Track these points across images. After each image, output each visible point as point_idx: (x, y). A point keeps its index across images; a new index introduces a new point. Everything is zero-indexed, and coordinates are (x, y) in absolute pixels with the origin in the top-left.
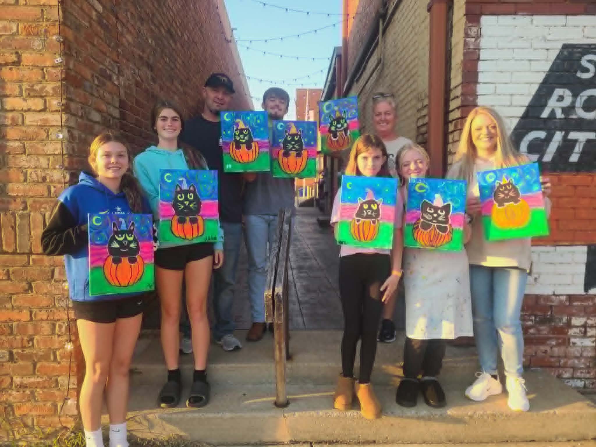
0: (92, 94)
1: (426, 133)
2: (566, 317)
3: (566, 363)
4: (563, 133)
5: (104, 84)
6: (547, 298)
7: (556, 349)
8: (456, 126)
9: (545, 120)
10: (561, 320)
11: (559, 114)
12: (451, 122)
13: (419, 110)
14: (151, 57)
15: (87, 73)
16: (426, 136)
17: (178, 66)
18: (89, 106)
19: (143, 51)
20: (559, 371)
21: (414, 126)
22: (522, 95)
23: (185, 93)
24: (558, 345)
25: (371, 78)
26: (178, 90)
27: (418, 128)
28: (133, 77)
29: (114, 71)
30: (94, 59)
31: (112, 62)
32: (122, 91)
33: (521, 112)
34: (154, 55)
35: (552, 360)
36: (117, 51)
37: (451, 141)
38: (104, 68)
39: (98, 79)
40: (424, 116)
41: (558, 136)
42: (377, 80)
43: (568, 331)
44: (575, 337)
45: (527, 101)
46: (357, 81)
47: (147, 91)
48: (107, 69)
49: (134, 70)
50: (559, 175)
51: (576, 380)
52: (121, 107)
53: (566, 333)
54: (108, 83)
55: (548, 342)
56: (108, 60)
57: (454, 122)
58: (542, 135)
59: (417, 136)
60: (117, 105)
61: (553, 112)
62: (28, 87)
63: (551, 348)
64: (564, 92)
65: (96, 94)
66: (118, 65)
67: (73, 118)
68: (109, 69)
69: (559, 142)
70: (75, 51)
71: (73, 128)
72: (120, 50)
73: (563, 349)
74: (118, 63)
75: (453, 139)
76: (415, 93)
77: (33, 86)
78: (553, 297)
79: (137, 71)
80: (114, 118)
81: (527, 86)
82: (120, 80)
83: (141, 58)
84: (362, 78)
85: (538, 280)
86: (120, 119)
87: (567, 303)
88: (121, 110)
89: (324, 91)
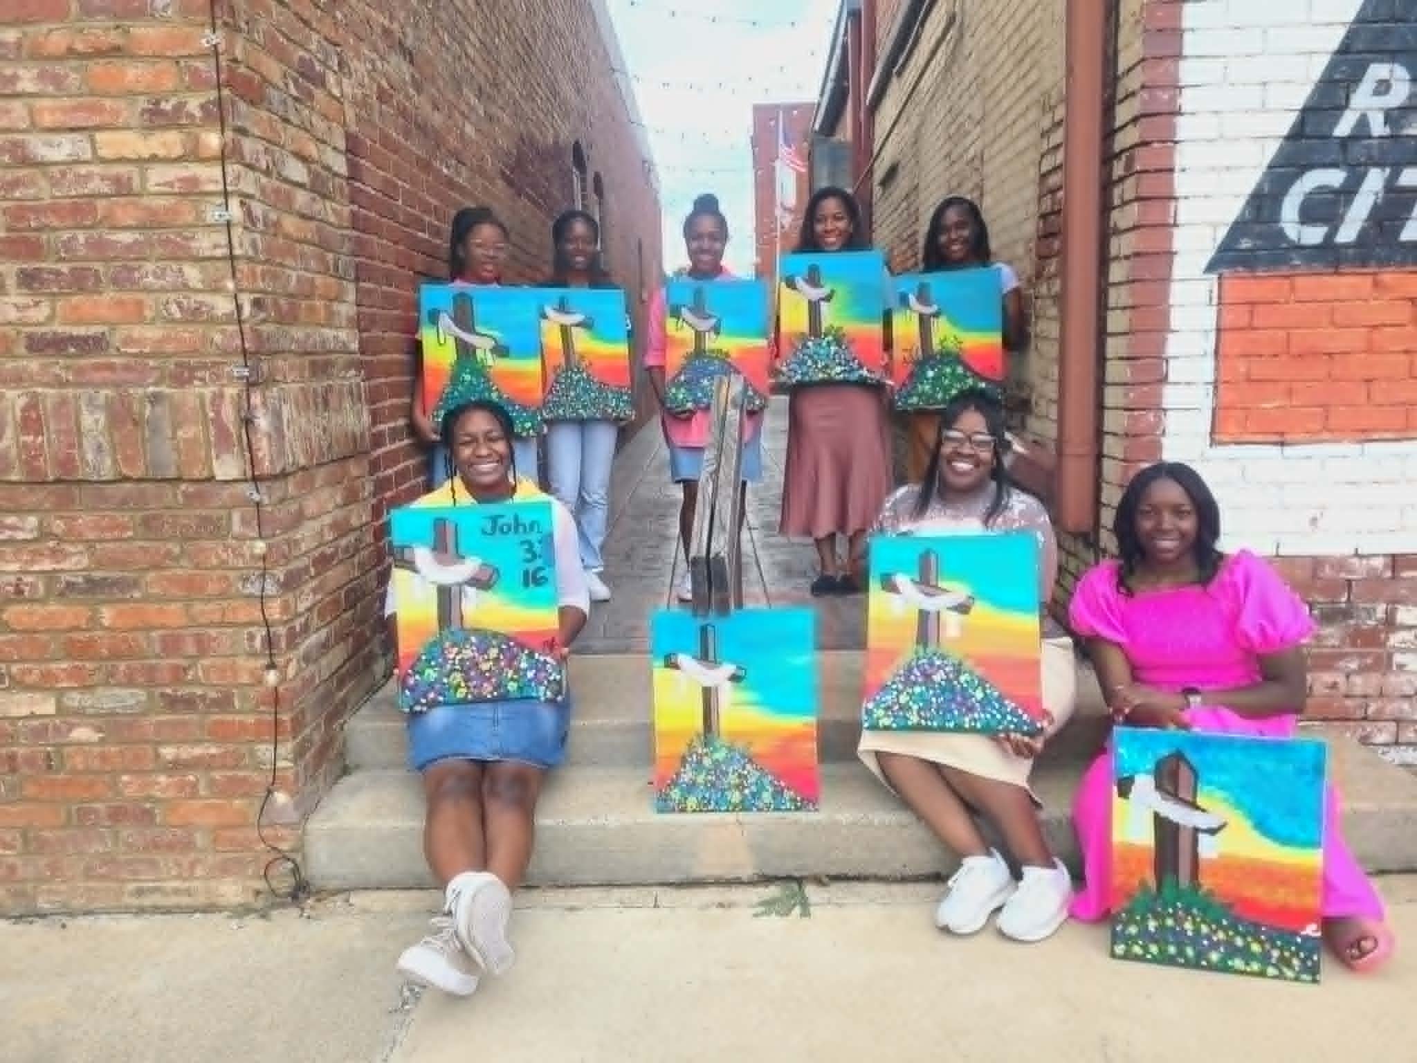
0: (286, 120)
1: (1059, 188)
2: (1384, 606)
3: (1380, 711)
4: (1388, 170)
5: (311, 96)
6: (1340, 564)
7: (1358, 680)
8: (1129, 166)
9: (1344, 142)
10: (1370, 613)
11: (1378, 127)
12: (1118, 156)
13: (1045, 134)
14: (409, 30)
15: (273, 70)
16: (1061, 194)
17: (471, 51)
18: (283, 147)
19: (392, 18)
20: (1364, 729)
21: (1033, 173)
22: (1287, 82)
23: (490, 118)
24: (1363, 670)
25: (933, 63)
26: (472, 109)
27: (1044, 176)
28: (372, 79)
29: (330, 63)
30: (285, 35)
31: (325, 43)
32: (350, 114)
33: (1285, 123)
34: (416, 25)
35: (1349, 702)
36: (334, 17)
37: (1117, 202)
38: (307, 56)
39: (296, 81)
40: (1057, 147)
41: (1375, 180)
42: (947, 68)
43: (1387, 639)
44: (1404, 651)
45: (1300, 96)
46: (899, 74)
47: (403, 112)
48: (314, 60)
49: (373, 62)
50: (1375, 274)
51: (1403, 748)
52: (348, 151)
53: (1382, 644)
54: (319, 93)
55: (1342, 664)
56: (315, 37)
57: (1124, 157)
58: (1335, 177)
59: (1040, 197)
60: (342, 145)
61: (1363, 122)
62: (146, 106)
63: (1348, 677)
64: (1391, 71)
65: (292, 118)
66: (339, 49)
67: (251, 173)
68: (319, 60)
69: (1377, 194)
70: (245, 18)
71: (251, 197)
72: (339, 15)
73: (1374, 679)
74: (336, 45)
75: (1122, 197)
76: (1035, 94)
77: (157, 103)
78: (1355, 561)
79: (379, 64)
80: (336, 175)
81: (1302, 59)
82: (344, 85)
83: (387, 32)
84: (912, 63)
85: (1320, 523)
86: (349, 178)
87: (1389, 574)
88: (350, 156)
89: (819, 105)
